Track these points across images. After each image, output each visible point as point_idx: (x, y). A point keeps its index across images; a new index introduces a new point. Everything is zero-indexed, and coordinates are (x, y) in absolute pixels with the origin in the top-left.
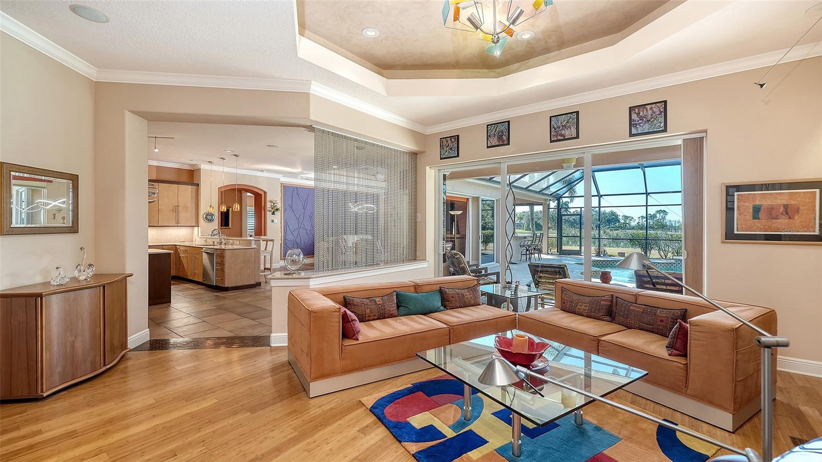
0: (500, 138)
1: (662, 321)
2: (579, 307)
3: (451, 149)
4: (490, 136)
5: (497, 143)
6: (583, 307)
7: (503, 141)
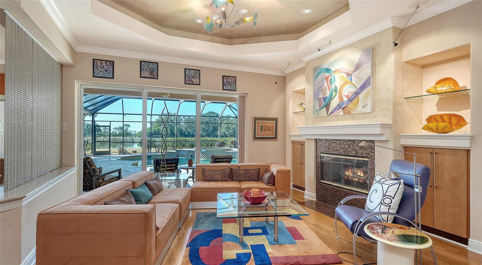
0: (151, 73)
1: (253, 175)
2: (216, 177)
3: (106, 71)
4: (143, 69)
5: (149, 76)
6: (218, 177)
7: (154, 75)
